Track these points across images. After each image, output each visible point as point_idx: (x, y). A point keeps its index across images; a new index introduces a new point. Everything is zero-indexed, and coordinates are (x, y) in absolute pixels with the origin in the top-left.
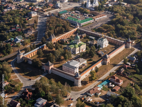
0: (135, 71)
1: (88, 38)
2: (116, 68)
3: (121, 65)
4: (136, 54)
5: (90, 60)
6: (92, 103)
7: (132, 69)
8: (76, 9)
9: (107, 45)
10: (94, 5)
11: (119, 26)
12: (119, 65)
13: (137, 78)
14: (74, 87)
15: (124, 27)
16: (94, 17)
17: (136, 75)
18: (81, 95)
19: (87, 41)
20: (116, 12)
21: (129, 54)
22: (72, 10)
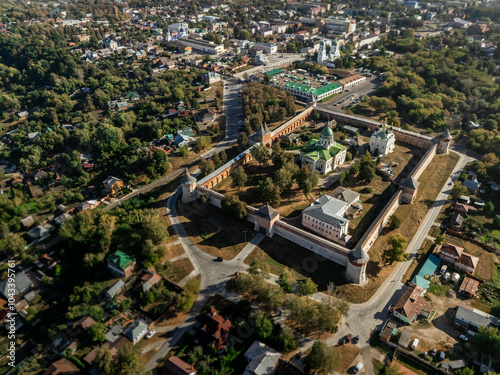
0: (491, 221)
2: (436, 211)
3: (446, 202)
5: (365, 191)
6: (422, 356)
7: (479, 213)
8: (297, 65)
9: (393, 146)
10: (332, 55)
11: (404, 98)
12: (441, 203)
14: (349, 288)
15: (415, 102)
16: (341, 81)
18: (377, 317)
19: (342, 138)
20: (382, 70)
21: (450, 169)
22: (290, 68)
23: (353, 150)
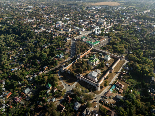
0: (129, 77)
1: (99, 54)
2: (117, 75)
3: (120, 72)
4: (127, 64)
5: (102, 70)
6: (109, 104)
7: (127, 75)
8: (90, 35)
9: (110, 58)
10: (99, 32)
11: (115, 46)
12: (119, 72)
13: (131, 82)
14: (96, 91)
15: (117, 47)
16: (100, 40)
17: (130, 80)
18: (101, 97)
19: (98, 56)
20: (111, 37)
21: (123, 64)
22: (88, 36)
23: (101, 60)
